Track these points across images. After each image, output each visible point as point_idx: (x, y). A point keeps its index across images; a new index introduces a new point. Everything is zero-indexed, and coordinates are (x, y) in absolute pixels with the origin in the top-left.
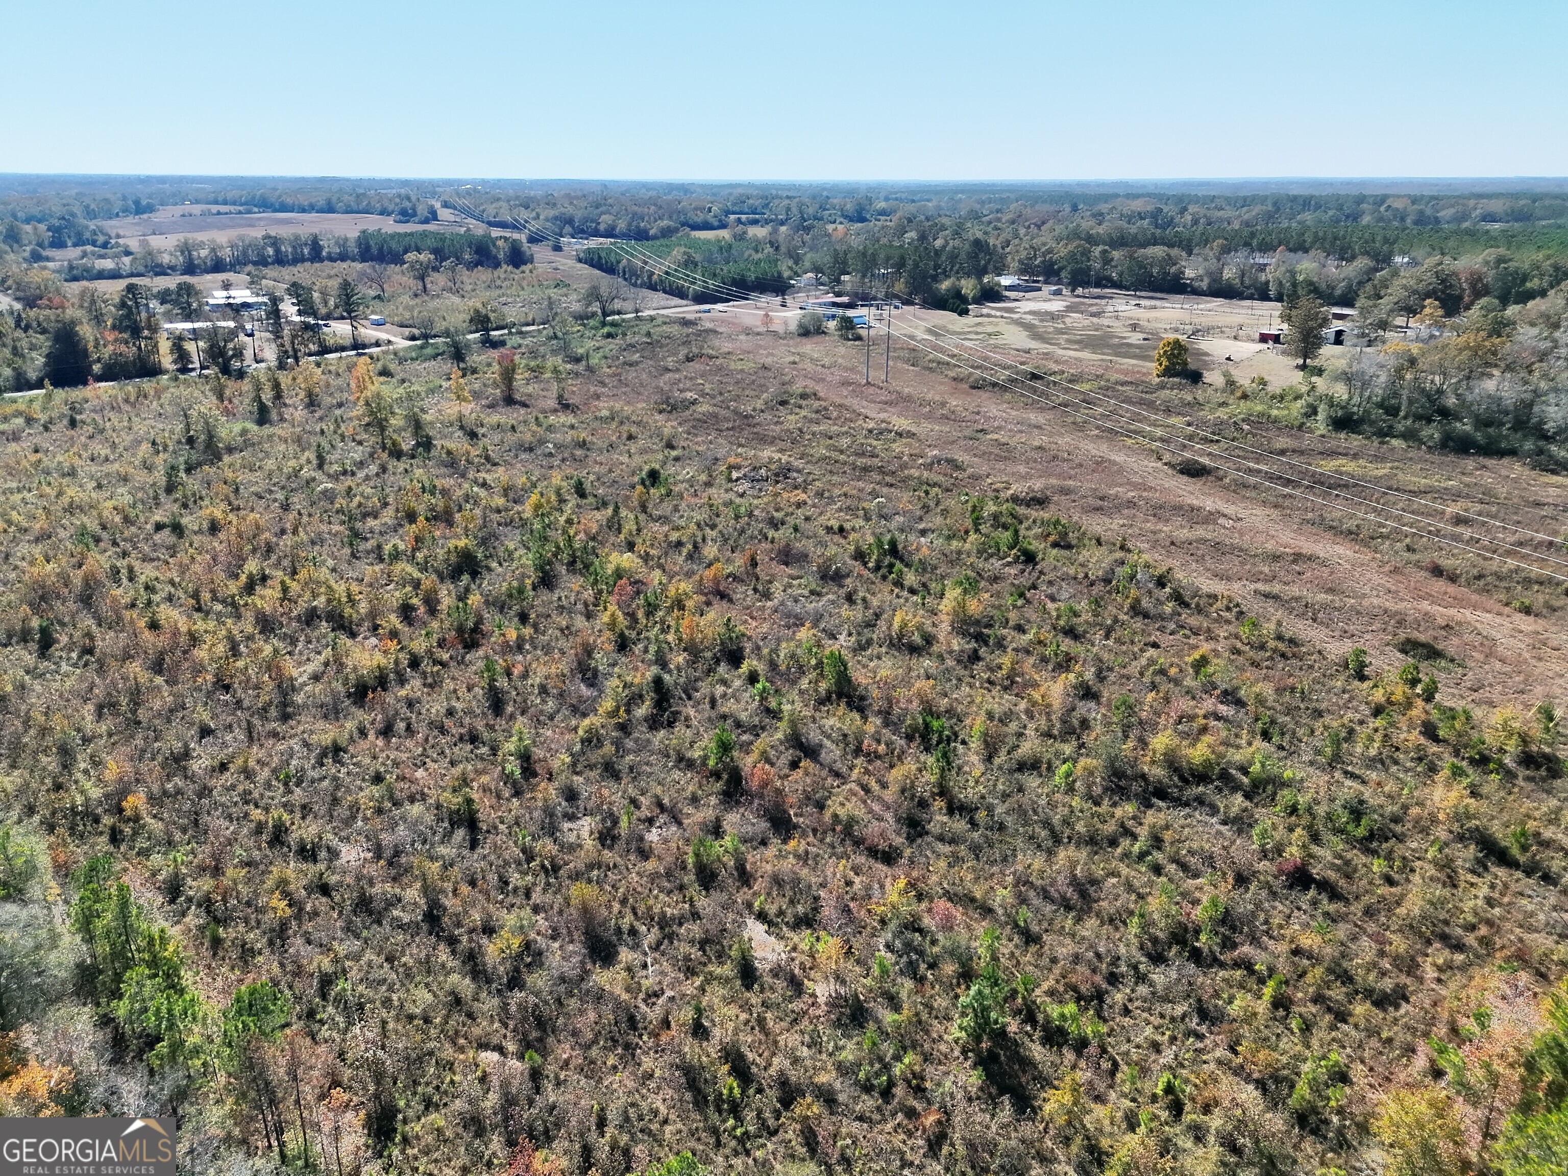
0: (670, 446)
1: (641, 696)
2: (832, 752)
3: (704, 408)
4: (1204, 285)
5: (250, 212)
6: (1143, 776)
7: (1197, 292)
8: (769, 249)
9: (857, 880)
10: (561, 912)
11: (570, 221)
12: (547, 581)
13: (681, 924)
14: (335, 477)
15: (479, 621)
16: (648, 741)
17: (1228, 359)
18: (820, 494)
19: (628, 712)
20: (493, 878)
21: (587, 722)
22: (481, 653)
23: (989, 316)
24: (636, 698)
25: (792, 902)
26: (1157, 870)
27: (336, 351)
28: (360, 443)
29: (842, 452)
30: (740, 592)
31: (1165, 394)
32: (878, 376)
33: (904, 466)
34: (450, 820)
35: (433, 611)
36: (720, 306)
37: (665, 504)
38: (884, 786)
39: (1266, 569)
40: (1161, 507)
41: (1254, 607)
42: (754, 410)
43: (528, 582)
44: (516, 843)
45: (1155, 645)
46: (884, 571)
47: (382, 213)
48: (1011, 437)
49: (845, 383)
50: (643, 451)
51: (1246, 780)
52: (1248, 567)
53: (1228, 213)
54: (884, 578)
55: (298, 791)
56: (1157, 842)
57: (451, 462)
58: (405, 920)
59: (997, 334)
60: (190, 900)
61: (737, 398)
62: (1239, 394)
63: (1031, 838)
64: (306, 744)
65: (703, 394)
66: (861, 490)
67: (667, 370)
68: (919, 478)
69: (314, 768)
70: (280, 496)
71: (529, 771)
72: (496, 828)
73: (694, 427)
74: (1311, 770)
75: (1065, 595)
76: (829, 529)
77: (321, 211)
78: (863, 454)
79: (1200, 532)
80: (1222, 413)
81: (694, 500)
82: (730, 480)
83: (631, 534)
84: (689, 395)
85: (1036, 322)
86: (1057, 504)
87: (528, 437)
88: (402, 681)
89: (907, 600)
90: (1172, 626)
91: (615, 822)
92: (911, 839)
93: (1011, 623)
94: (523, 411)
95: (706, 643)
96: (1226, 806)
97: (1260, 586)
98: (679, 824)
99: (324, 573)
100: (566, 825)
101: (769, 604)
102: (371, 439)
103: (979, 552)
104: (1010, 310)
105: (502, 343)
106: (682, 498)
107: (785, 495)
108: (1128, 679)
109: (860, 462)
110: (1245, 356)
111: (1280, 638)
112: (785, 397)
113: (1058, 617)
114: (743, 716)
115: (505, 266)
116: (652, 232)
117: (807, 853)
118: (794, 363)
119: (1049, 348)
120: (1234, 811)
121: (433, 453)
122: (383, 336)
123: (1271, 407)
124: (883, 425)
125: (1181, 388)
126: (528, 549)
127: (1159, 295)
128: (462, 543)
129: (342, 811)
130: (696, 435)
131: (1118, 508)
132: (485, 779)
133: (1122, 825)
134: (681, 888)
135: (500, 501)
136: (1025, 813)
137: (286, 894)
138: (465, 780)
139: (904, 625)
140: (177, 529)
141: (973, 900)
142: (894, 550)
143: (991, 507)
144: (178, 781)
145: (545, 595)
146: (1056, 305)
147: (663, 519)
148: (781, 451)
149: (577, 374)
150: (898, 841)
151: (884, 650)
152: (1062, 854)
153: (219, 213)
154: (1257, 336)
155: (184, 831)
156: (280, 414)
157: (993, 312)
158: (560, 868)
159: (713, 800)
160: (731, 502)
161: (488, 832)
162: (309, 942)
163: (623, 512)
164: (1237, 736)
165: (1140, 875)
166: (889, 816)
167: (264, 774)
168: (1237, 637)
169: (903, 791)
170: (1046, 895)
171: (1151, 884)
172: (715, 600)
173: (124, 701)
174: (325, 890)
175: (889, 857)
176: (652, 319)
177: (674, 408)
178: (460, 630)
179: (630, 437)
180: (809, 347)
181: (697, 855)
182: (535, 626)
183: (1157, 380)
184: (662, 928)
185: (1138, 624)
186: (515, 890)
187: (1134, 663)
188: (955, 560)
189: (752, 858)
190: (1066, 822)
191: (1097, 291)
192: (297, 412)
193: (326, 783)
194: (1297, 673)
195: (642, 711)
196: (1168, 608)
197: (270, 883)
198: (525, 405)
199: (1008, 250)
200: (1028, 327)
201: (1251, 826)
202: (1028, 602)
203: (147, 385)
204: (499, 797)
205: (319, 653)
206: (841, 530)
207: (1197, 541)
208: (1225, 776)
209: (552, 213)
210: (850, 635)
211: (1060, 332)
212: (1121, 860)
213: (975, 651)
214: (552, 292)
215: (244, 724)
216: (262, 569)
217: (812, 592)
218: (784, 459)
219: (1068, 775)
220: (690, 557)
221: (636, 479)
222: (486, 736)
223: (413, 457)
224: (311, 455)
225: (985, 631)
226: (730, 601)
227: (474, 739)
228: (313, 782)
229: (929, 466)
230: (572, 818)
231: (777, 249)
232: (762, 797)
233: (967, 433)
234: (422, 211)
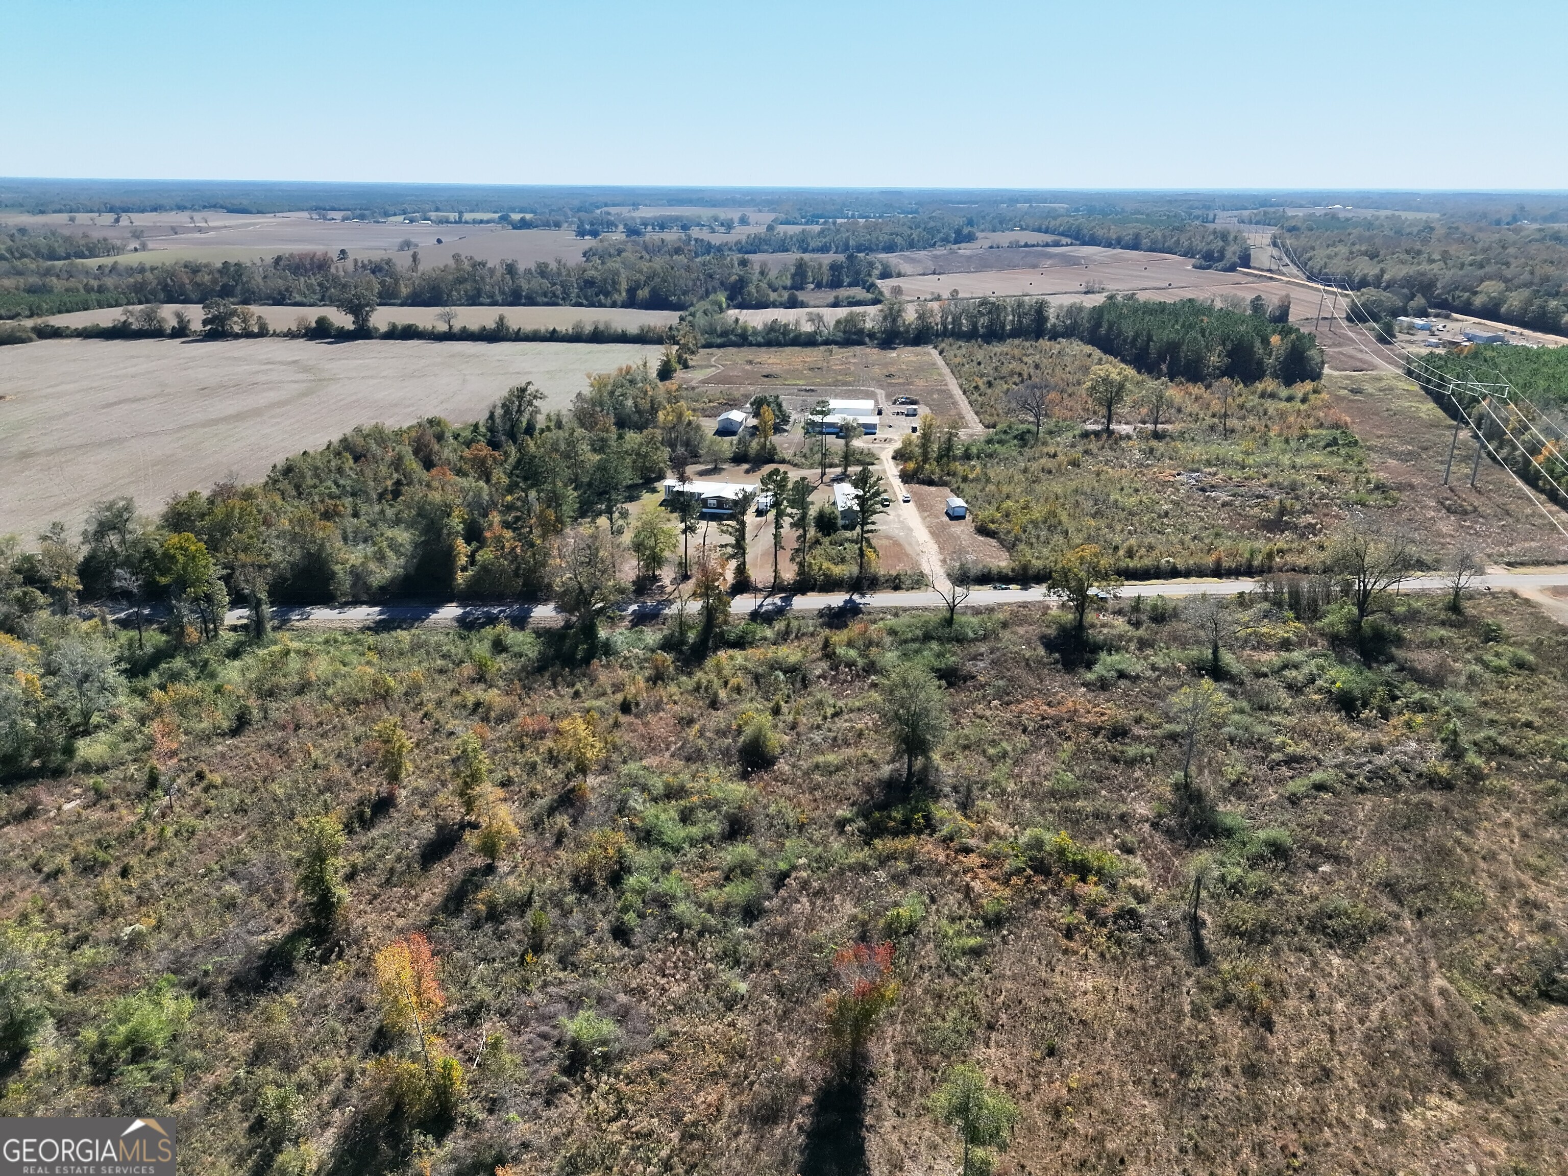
47: (1185, 254)
115: (1266, 382)
214: (1310, 462)
234: (1232, 254)
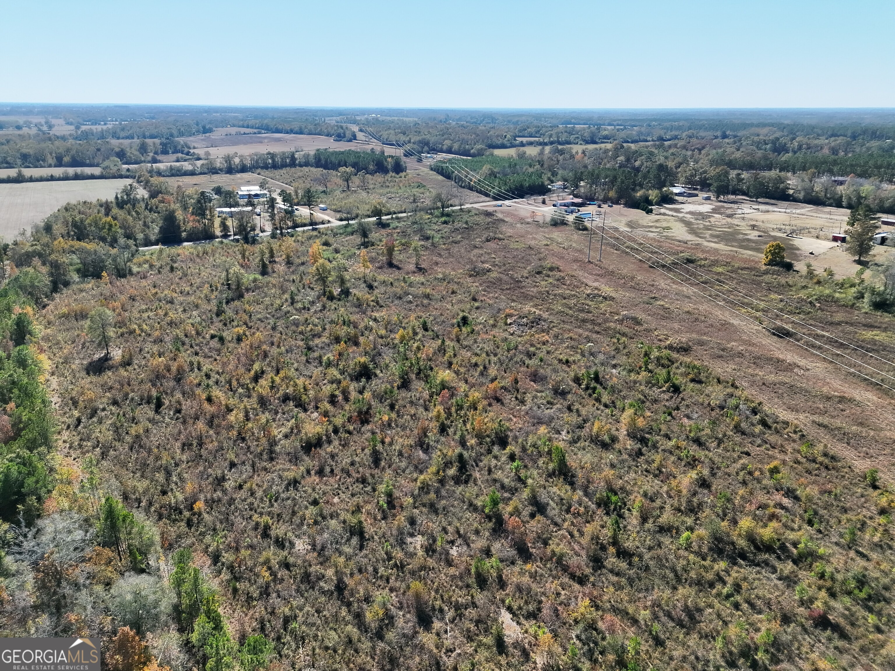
0: (475, 299)
1: (451, 463)
2: (553, 510)
3: (494, 275)
4: (801, 196)
5: (260, 133)
6: (733, 543)
7: (796, 200)
8: (538, 166)
9: (563, 592)
10: (404, 593)
11: (427, 144)
12: (405, 384)
13: (466, 609)
14: (299, 310)
15: (370, 408)
16: (454, 491)
17: (811, 253)
18: (556, 337)
19: (444, 471)
20: (370, 569)
21: (422, 477)
22: (369, 427)
23: (664, 214)
24: (448, 464)
25: (526, 603)
26: (737, 606)
27: (302, 226)
28: (312, 289)
29: (570, 308)
30: (508, 398)
31: (767, 278)
32: (595, 256)
33: (606, 321)
34: (351, 531)
35: (347, 399)
36: (507, 202)
37: (469, 338)
38: (582, 534)
39: (821, 406)
40: (759, 358)
41: (812, 432)
42: (522, 277)
43: (396, 385)
44: (383, 548)
45: (748, 454)
46: (590, 391)
47: (327, 136)
48: (671, 304)
49: (576, 261)
50: (460, 301)
51: (795, 551)
52: (810, 404)
53: (822, 141)
54: (590, 395)
55: (276, 504)
56: (737, 588)
57: (359, 304)
58: (326, 589)
59: (668, 228)
60: (223, 564)
61: (513, 268)
62: (815, 280)
63: (664, 577)
64: (280, 477)
65: (494, 265)
66: (580, 336)
67: (476, 247)
68: (614, 329)
69: (283, 492)
70: (272, 321)
71: (391, 504)
72: (373, 538)
73: (488, 287)
74: (836, 548)
75: (695, 416)
76: (560, 361)
77: (296, 133)
78: (582, 311)
79: (782, 377)
80: (802, 294)
81: (485, 336)
82: (506, 324)
83: (450, 357)
84: (487, 266)
85: (693, 220)
86: (695, 351)
87: (399, 291)
88: (329, 442)
89: (602, 411)
90: (759, 441)
91: (434, 541)
92: (595, 569)
93: (662, 433)
94: (397, 272)
95: (488, 432)
96: (781, 569)
97: (817, 418)
98: (468, 546)
99: (292, 373)
100: (409, 540)
101: (523, 408)
102: (318, 288)
103: (646, 383)
104: (677, 211)
105: (388, 225)
106: (479, 334)
107: (537, 336)
108: (729, 476)
109: (582, 315)
110: (822, 251)
111: (825, 455)
112: (540, 269)
113: (690, 431)
114: (506, 481)
115: (391, 173)
116: (472, 151)
117: (536, 572)
118: (547, 245)
119: (700, 241)
120: (786, 572)
121: (350, 298)
122: (326, 218)
123: (835, 291)
124: (596, 292)
125: (778, 274)
126: (396, 362)
127: (772, 201)
128: (363, 360)
129: (297, 520)
130: (489, 292)
131: (733, 357)
132: (369, 507)
133: (718, 575)
134: (468, 586)
135: (383, 332)
136: (661, 560)
137: (270, 568)
138: (358, 507)
139: (600, 429)
140: (222, 339)
141: (627, 613)
142: (597, 378)
143: (655, 354)
144: (219, 494)
145: (404, 393)
146: (706, 208)
147: (468, 348)
148: (536, 306)
149: (427, 248)
150: (588, 571)
151: (587, 444)
152: (681, 590)
153: (245, 134)
154: (831, 237)
155: (221, 523)
156: (273, 268)
157: (667, 212)
158: (405, 566)
159: (487, 534)
160: (506, 339)
161: (369, 539)
162: (279, 596)
163: (448, 342)
164: (793, 521)
165: (726, 609)
166: (583, 553)
167: (259, 493)
168: (799, 452)
169: (592, 539)
170: (669, 615)
171: (732, 615)
172: (494, 402)
173: (195, 443)
174: (287, 566)
175: (582, 581)
176: (469, 211)
177: (478, 274)
178: (360, 413)
179: (453, 292)
180: (557, 234)
181: (477, 568)
182: (398, 412)
183: (764, 268)
184: (456, 610)
185: (738, 438)
186: (381, 577)
187: (734, 465)
188: (631, 386)
189: (506, 572)
190: (685, 570)
191: (731, 197)
192: (281, 268)
193: (289, 502)
194: (835, 480)
195: (452, 472)
196: (758, 429)
197: (261, 560)
198: (399, 268)
199: (679, 170)
200: (688, 224)
201: (795, 583)
202: (673, 418)
203: (208, 246)
204: (375, 519)
205: (288, 421)
206: (567, 361)
207: (779, 384)
208: (783, 547)
209: (418, 138)
210: (568, 432)
211: (707, 228)
212: (716, 597)
213: (640, 449)
214: (415, 191)
215: (251, 462)
216: (262, 368)
217: (548, 403)
218: (537, 312)
219: (688, 539)
220: (482, 374)
221: (455, 321)
222: (370, 480)
223: (339, 300)
224: (287, 296)
225: (647, 436)
226: (502, 404)
227: (363, 481)
228: (283, 500)
229: (621, 322)
230: (412, 535)
231: (542, 166)
232: (514, 533)
233: (646, 298)
234: (348, 135)
